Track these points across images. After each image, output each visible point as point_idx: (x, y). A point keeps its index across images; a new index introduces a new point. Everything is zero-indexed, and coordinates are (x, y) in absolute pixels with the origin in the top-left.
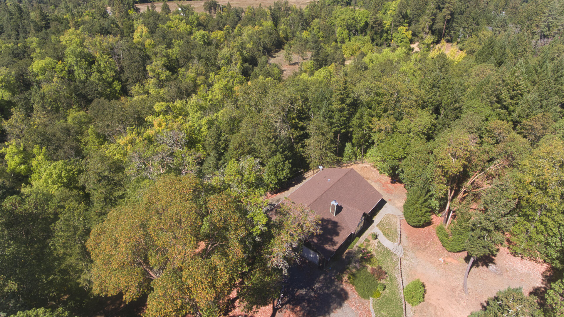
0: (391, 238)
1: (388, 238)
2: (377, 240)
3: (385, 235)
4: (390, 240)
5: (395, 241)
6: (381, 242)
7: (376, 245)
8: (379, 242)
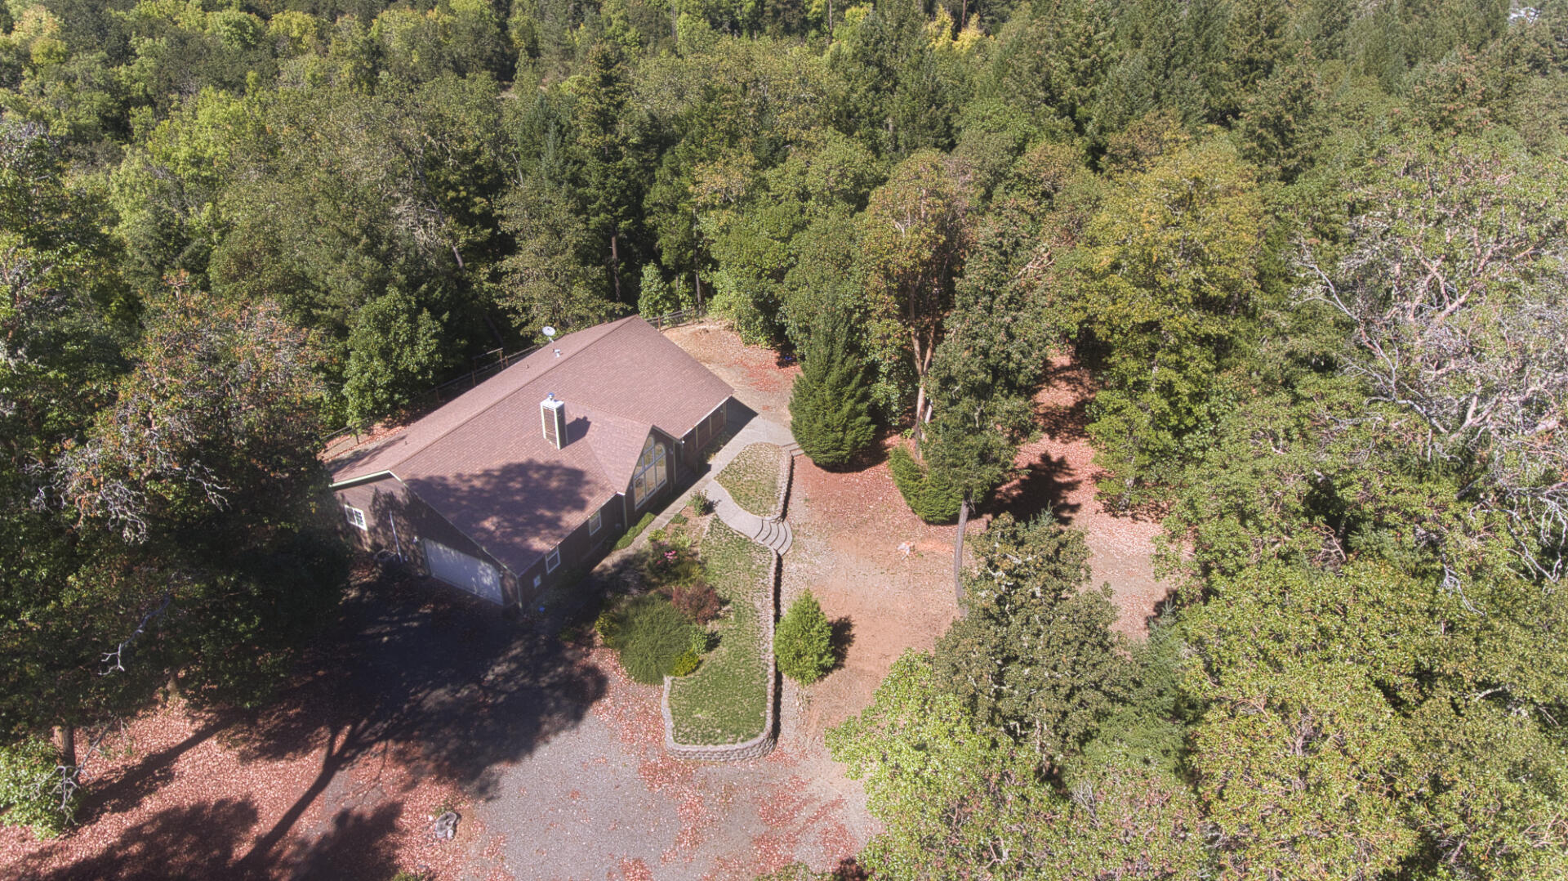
0: (755, 505)
1: (745, 506)
2: (710, 517)
3: (738, 500)
4: (752, 511)
5: (767, 512)
6: (723, 519)
7: (707, 529)
8: (717, 520)
